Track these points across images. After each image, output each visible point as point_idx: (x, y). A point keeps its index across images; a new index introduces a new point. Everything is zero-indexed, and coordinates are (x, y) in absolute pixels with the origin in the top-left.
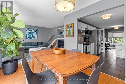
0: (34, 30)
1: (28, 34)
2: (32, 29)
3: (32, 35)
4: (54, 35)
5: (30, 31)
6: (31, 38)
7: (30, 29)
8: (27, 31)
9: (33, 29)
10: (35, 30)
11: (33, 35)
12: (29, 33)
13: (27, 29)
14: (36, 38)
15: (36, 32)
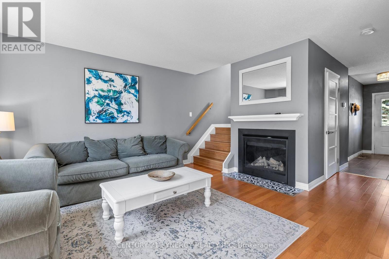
0: (125, 80)
1: (96, 100)
2: (112, 76)
3: (114, 105)
4: (208, 106)
5: (105, 82)
6: (113, 117)
7: (104, 75)
8: (89, 82)
9: (120, 75)
10: (129, 78)
11: (120, 104)
12: (102, 94)
13: (88, 75)
14: (135, 120)
15: (133, 91)
